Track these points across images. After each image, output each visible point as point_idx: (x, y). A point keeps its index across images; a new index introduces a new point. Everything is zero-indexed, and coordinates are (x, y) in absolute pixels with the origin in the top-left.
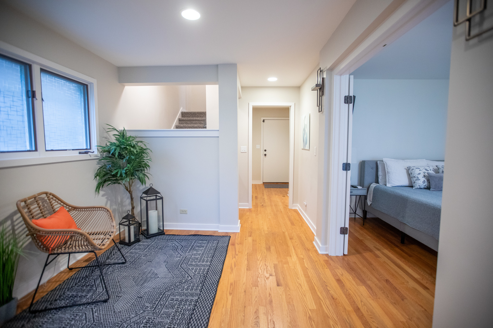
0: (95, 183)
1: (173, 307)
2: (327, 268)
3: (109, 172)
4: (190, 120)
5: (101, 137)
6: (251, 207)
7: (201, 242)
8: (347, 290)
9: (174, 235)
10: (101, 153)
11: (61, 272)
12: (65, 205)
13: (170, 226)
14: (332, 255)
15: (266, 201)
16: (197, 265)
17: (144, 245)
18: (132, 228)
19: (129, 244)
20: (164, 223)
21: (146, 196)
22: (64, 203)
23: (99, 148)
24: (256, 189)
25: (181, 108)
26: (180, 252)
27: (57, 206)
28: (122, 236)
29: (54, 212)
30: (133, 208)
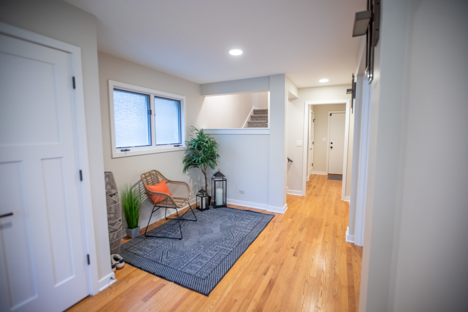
0: (183, 166)
1: (216, 251)
2: (345, 253)
3: (192, 159)
4: (260, 117)
5: (188, 135)
6: (304, 195)
7: (250, 216)
8: (352, 272)
9: (233, 209)
10: (188, 146)
11: (162, 220)
12: (164, 179)
13: (231, 202)
14: (357, 245)
15: (322, 191)
16: (241, 231)
17: (211, 212)
18: (204, 199)
19: (202, 210)
20: (227, 199)
21: (215, 177)
22: (164, 178)
23: (186, 142)
24: (319, 179)
25: (254, 107)
26: (233, 220)
27: (160, 179)
28: (197, 204)
29: (158, 182)
30: (206, 185)
